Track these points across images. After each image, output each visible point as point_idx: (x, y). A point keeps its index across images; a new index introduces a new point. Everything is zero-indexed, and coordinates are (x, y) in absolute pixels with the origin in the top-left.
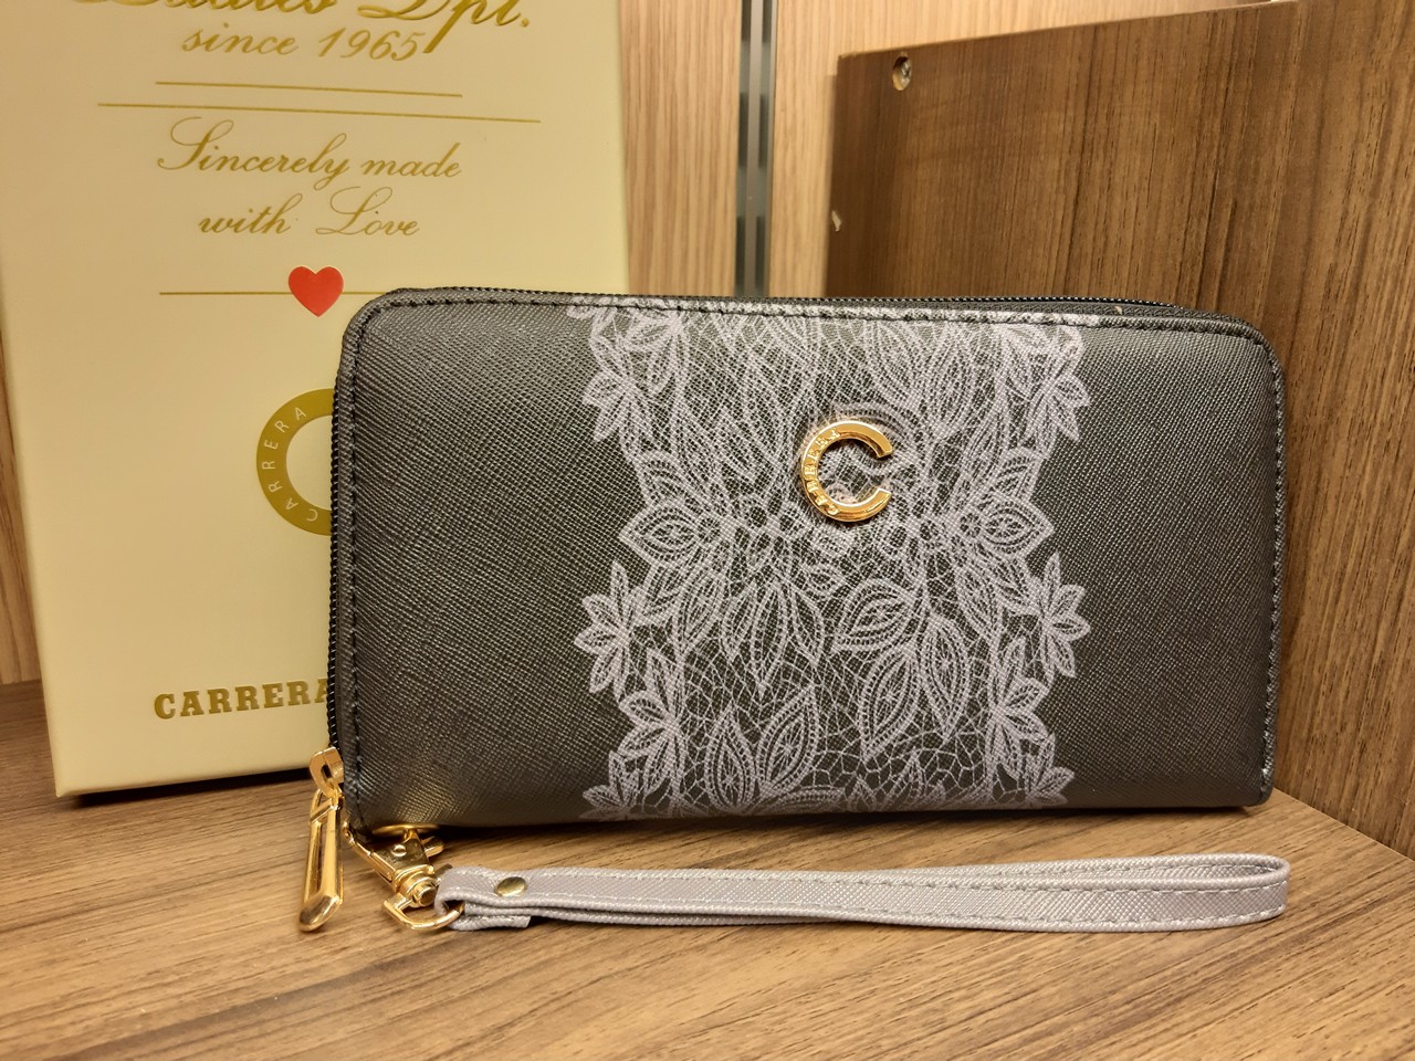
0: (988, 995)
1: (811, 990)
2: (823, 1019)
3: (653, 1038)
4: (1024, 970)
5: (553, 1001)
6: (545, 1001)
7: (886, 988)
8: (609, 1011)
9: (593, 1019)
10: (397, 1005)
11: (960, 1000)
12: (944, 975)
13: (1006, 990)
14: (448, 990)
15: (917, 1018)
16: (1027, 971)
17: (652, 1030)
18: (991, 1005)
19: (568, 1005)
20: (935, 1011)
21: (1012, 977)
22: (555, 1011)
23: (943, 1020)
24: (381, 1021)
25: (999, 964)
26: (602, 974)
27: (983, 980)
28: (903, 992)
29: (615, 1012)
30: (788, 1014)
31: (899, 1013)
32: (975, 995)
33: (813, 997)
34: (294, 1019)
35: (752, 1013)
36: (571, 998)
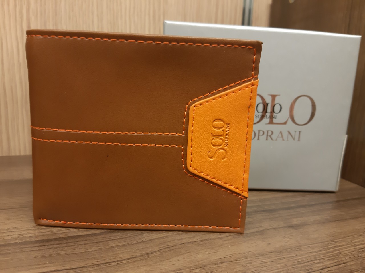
0: (328, 263)
1: (260, 255)
2: (265, 264)
3: (202, 263)
4: (340, 256)
5: (167, 248)
6: (164, 248)
7: (289, 257)
8: (186, 253)
9: (181, 255)
10: (114, 243)
11: (317, 263)
12: (310, 255)
13: (335, 262)
14: (132, 240)
15: (301, 267)
16: (342, 257)
17: (201, 260)
18: (329, 266)
19: (173, 250)
20: (307, 266)
21: (336, 258)
22: (168, 251)
23: (311, 269)
24: (107, 247)
25: (331, 254)
26: (185, 242)
27: (325, 258)
28: (295, 259)
29: (189, 253)
30: (252, 261)
31: (294, 265)
32: (323, 262)
33: (261, 257)
34: (78, 243)
35: (239, 260)
36: (174, 248)
